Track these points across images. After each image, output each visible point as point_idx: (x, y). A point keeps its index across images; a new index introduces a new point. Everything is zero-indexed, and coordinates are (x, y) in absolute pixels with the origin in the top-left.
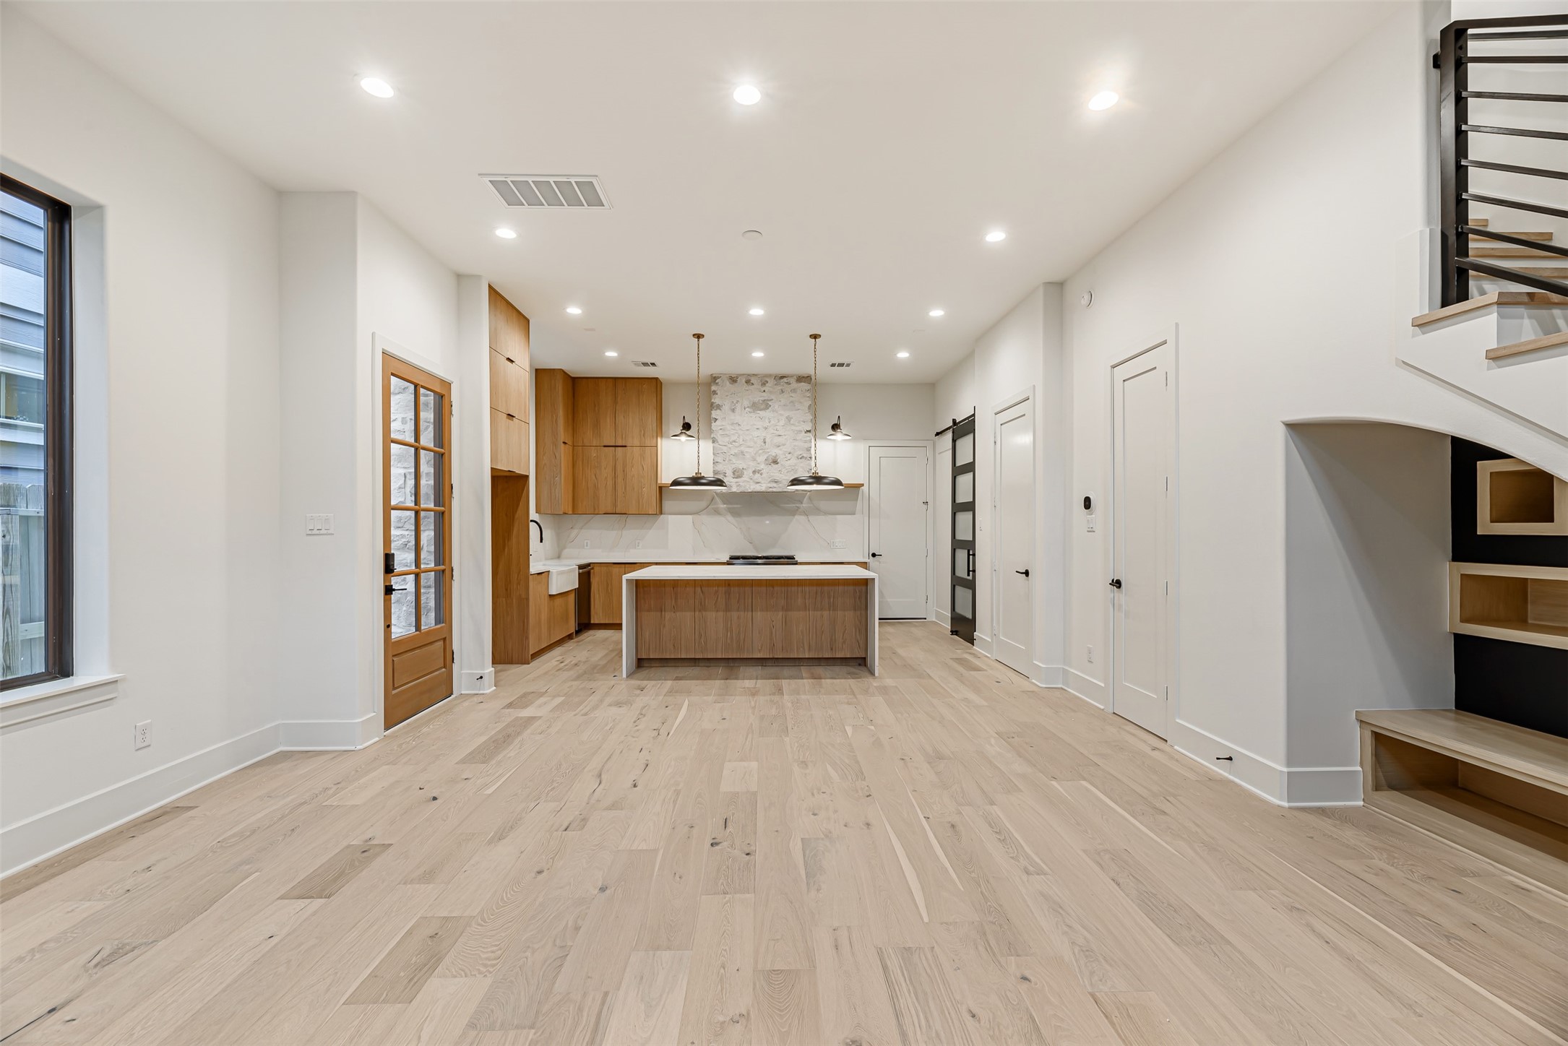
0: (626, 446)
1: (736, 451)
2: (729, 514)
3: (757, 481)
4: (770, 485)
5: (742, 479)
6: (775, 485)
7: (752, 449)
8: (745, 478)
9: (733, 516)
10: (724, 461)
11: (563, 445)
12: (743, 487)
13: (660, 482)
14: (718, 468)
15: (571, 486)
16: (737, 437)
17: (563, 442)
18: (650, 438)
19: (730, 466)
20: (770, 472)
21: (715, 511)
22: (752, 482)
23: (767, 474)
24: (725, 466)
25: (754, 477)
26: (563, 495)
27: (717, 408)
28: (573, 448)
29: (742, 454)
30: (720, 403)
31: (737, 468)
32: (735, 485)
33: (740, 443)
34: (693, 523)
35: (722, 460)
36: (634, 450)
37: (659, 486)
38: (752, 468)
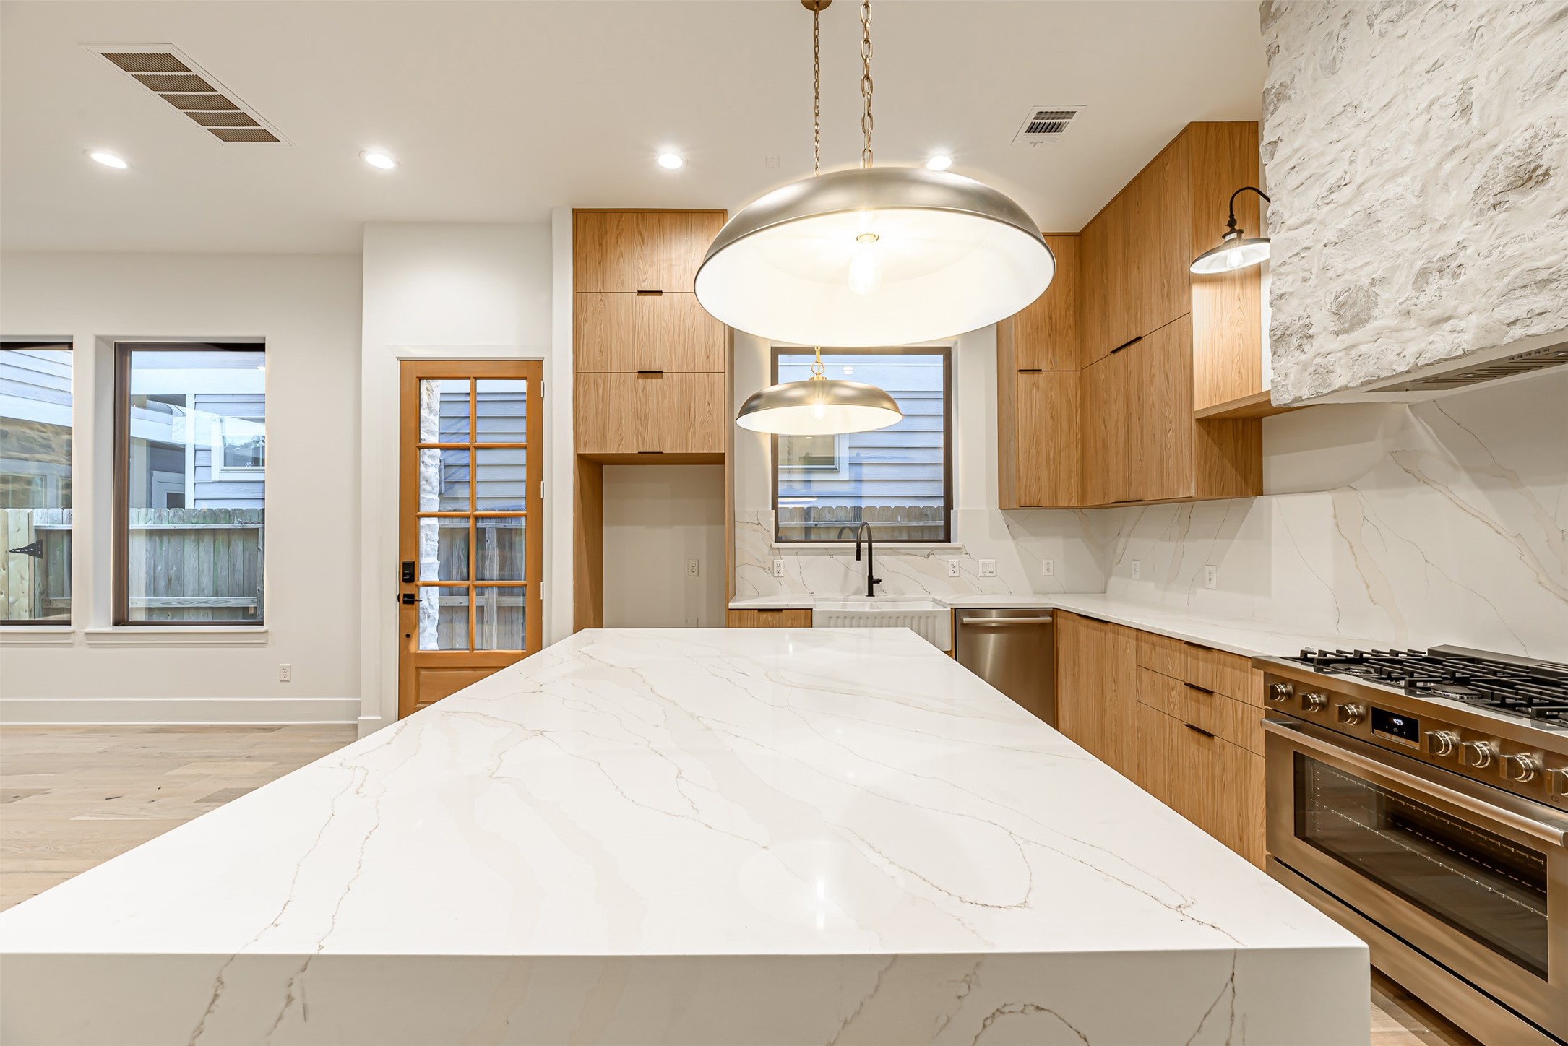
0: (1139, 338)
1: (1344, 223)
2: (1464, 477)
3: (1436, 313)
4: (1505, 312)
5: (1372, 326)
6: (1540, 301)
7: (1406, 179)
8: (1383, 317)
9: (1483, 486)
10: (1305, 280)
11: (1022, 376)
12: (1373, 362)
13: (1196, 408)
14: (1283, 318)
15: (1079, 450)
16: (1348, 161)
17: (1020, 371)
18: (1179, 297)
19: (1326, 293)
20: (1502, 244)
21: (1407, 471)
22: (1413, 326)
23: (1489, 259)
24: (1308, 301)
25: (1421, 299)
26: (1021, 471)
27: (1278, 100)
28: (1081, 374)
29: (1369, 223)
30: (1287, 79)
31: (1349, 289)
32: (1343, 362)
33: (1359, 180)
34: (1335, 517)
35: (1299, 283)
36: (1154, 343)
37: (1199, 420)
38: (1411, 266)
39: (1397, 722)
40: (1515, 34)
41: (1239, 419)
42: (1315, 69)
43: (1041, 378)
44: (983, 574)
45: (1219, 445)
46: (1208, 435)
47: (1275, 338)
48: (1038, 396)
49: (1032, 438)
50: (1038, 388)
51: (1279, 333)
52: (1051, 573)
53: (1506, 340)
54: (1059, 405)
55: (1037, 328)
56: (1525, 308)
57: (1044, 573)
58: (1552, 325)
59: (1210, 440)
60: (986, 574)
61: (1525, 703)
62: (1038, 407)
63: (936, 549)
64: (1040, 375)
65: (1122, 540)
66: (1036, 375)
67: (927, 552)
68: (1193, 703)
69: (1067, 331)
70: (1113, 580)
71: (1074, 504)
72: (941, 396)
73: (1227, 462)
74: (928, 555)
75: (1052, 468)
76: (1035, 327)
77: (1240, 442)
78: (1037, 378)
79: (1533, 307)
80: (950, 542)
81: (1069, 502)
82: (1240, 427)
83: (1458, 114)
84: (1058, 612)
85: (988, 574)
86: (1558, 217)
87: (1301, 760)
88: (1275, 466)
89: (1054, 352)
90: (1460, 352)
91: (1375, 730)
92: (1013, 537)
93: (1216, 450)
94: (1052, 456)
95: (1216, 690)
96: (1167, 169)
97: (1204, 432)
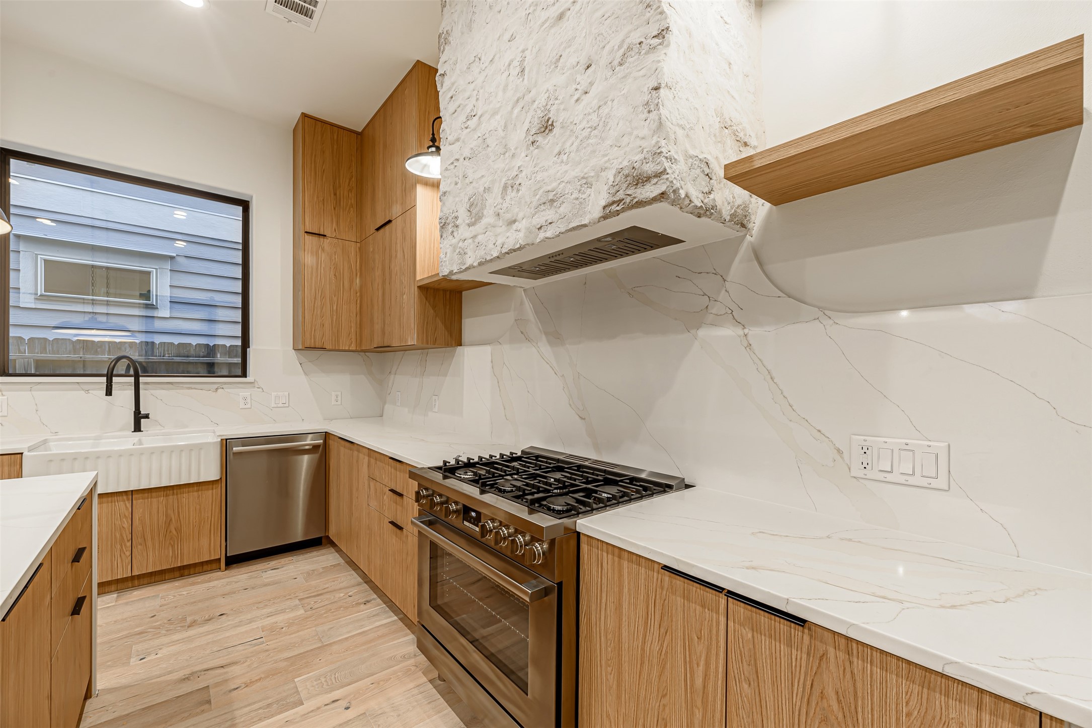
0: (390, 221)
1: (473, 144)
2: (544, 338)
3: (510, 216)
5: (484, 222)
6: (550, 214)
7: (499, 117)
8: (488, 216)
10: (456, 184)
11: (307, 237)
12: (483, 248)
13: (418, 278)
14: (446, 210)
15: (358, 305)
16: (475, 99)
17: (306, 232)
18: (410, 192)
19: (465, 195)
20: (536, 171)
21: (522, 333)
22: (500, 225)
23: (530, 181)
24: (457, 199)
25: (504, 205)
26: (306, 317)
27: (445, 44)
28: (360, 245)
29: (484, 146)
30: (449, 28)
31: (475, 194)
32: (471, 247)
33: (479, 114)
34: (492, 362)
35: (453, 184)
36: (397, 224)
37: (420, 287)
38: (501, 180)
39: (473, 514)
40: (544, 23)
41: (448, 291)
42: (462, 25)
43: (326, 242)
44: (276, 406)
45: (434, 307)
46: (426, 299)
47: (442, 225)
48: (323, 256)
49: (317, 292)
50: (323, 250)
51: (443, 221)
52: (339, 403)
53: (538, 240)
54: (342, 267)
55: (323, 200)
56: (545, 219)
57: (334, 402)
58: (554, 232)
59: (427, 304)
60: (279, 405)
61: (536, 491)
62: (323, 266)
63: (225, 383)
64: (325, 240)
65: (392, 376)
66: (322, 239)
67: (216, 386)
68: (394, 504)
69: (350, 209)
70: (387, 406)
71: (353, 347)
72: (240, 247)
73: (439, 322)
74: (217, 389)
75: (335, 317)
76: (322, 199)
77: (448, 307)
78: (322, 242)
79: (548, 218)
80: (246, 377)
81: (350, 346)
82: (448, 296)
83: (520, 74)
84: (330, 435)
85: (281, 405)
86: (557, 157)
87: (434, 546)
88: (470, 326)
89: (338, 223)
90: (518, 246)
91: (464, 521)
92: (306, 374)
93: (432, 311)
94: (335, 308)
95: (405, 494)
96: (406, 92)
97: (423, 296)
